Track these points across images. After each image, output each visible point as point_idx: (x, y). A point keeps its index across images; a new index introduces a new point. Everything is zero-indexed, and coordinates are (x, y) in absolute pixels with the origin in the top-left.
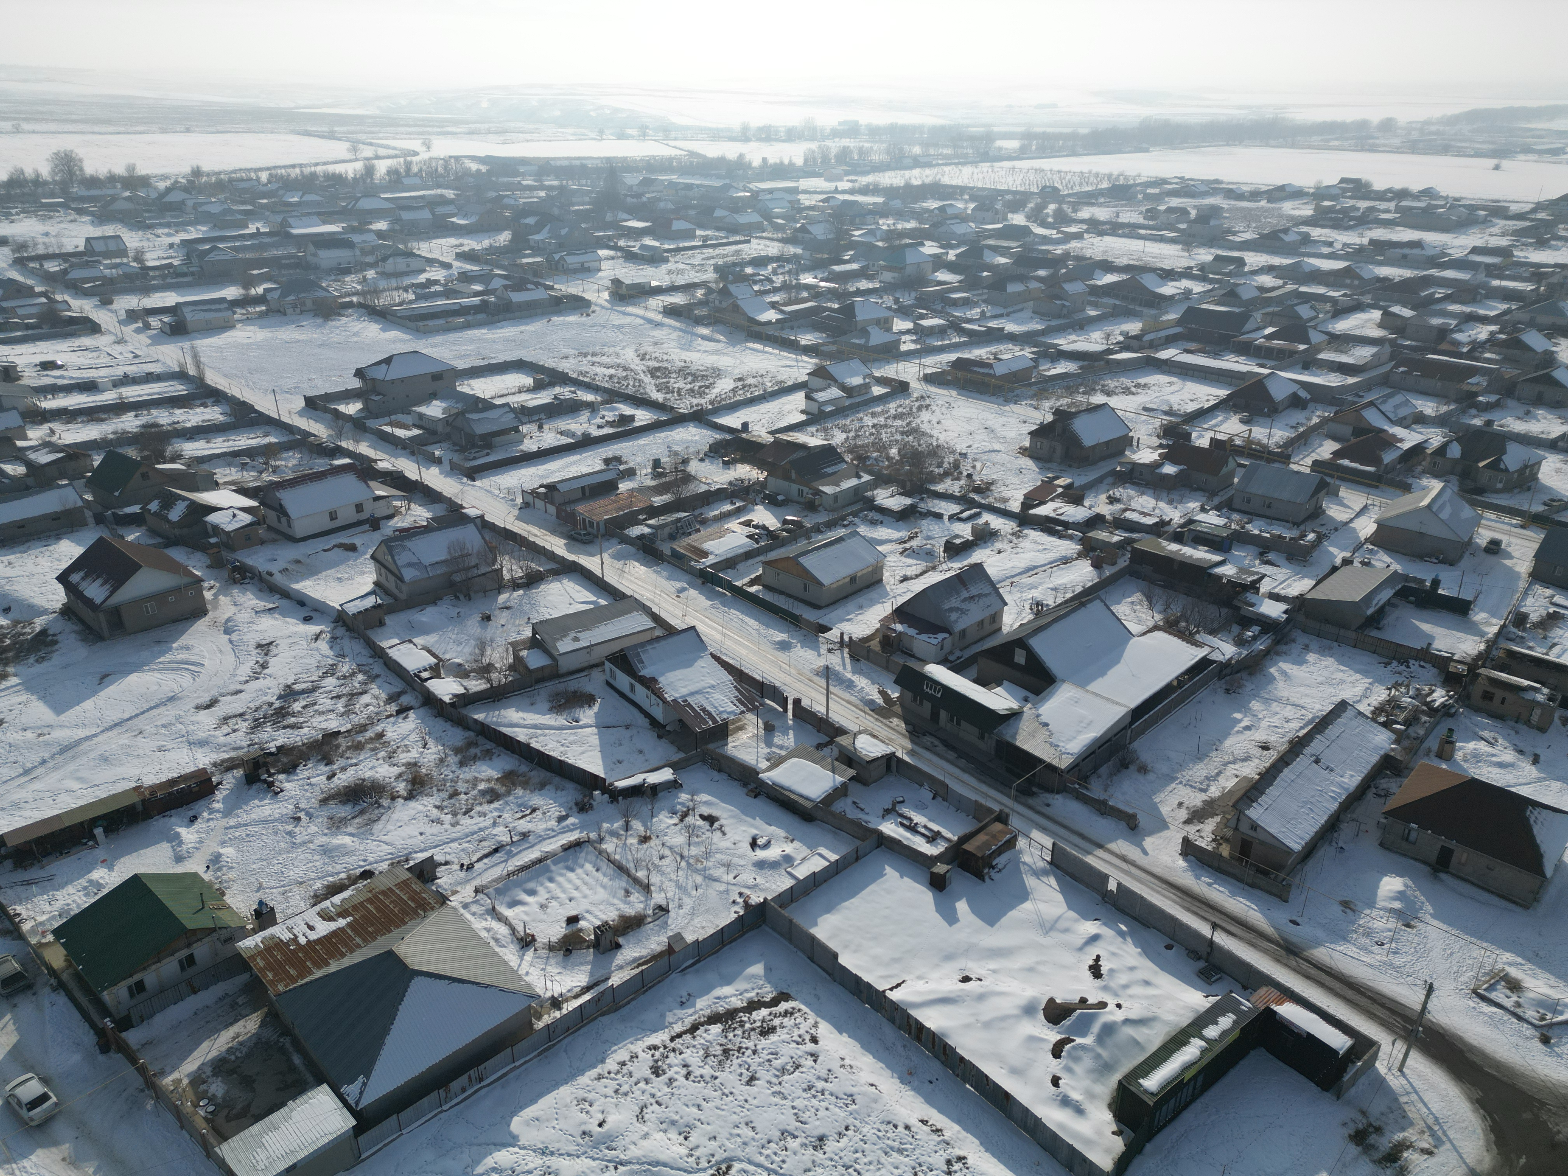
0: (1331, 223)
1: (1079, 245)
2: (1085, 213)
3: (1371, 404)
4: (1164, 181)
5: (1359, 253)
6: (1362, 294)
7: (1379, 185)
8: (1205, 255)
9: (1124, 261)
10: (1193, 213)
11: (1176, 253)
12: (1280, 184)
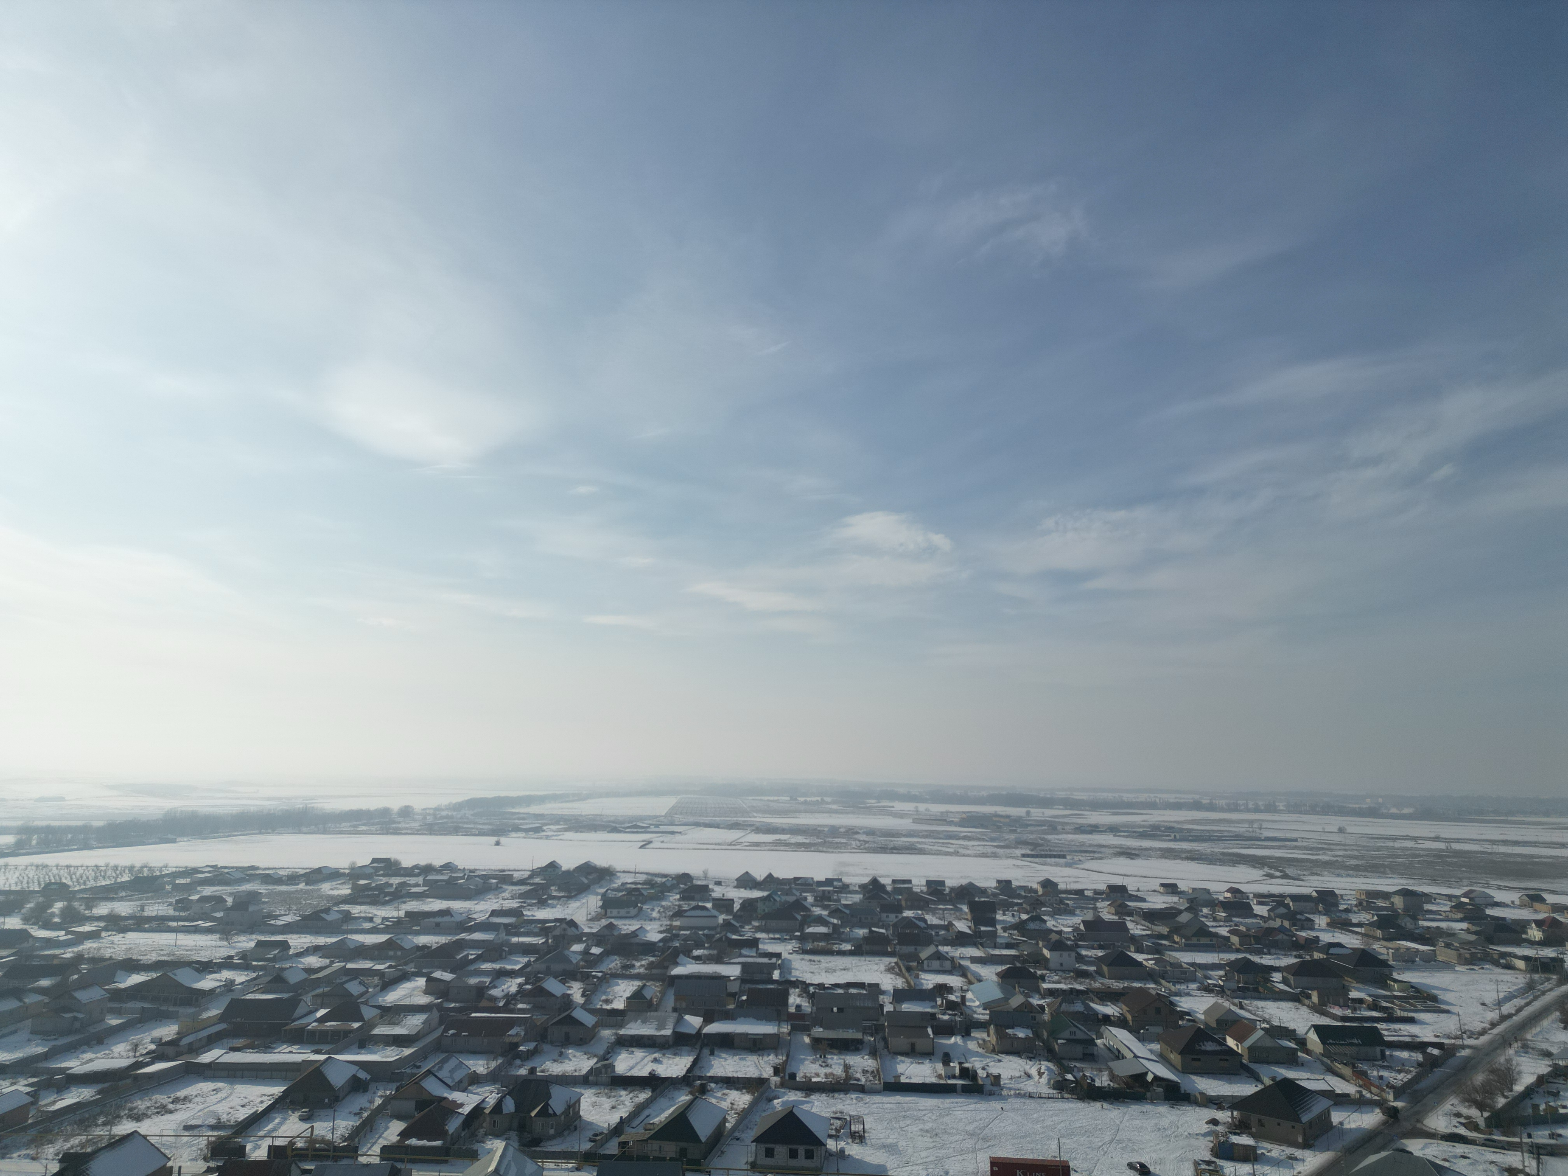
0: (369, 900)
1: (95, 945)
2: (102, 909)
3: (429, 1072)
4: (196, 871)
5: (397, 926)
6: (406, 964)
7: (407, 862)
8: (246, 942)
9: (153, 957)
10: (230, 901)
11: (214, 943)
12: (317, 866)
